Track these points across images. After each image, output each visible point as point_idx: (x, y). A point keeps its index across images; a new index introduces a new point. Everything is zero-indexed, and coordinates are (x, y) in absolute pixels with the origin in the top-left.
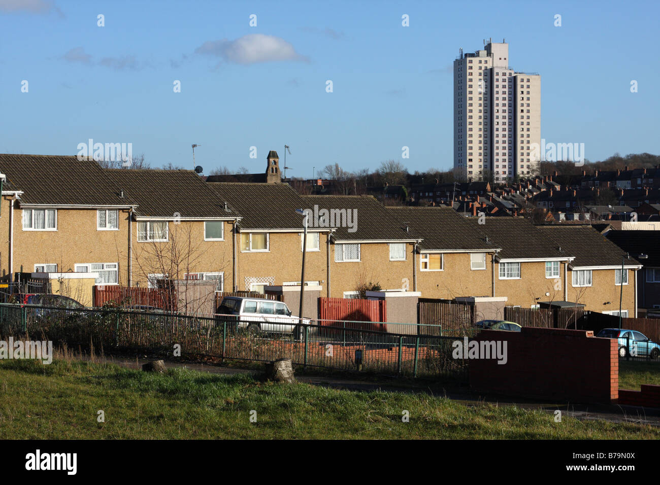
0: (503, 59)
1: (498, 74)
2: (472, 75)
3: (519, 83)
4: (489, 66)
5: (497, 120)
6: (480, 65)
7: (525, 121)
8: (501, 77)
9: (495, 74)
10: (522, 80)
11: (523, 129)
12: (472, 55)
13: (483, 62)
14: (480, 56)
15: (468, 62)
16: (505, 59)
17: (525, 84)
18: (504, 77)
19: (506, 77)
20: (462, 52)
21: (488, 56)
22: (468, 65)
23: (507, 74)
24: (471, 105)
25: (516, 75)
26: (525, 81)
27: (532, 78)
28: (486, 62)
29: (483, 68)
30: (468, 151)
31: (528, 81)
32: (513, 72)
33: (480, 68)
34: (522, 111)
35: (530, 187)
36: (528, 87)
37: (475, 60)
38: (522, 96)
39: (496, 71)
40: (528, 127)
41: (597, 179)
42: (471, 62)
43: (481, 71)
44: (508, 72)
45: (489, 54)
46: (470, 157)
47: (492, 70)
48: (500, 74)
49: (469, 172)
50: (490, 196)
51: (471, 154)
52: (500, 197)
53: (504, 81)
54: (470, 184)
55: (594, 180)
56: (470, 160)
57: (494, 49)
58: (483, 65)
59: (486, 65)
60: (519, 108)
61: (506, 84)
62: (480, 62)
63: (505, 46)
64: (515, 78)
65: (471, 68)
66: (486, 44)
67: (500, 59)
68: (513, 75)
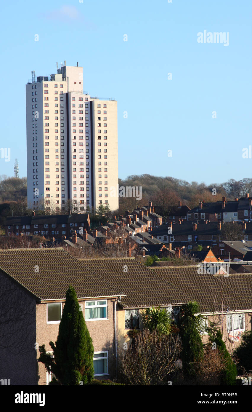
0: (78, 83)
1: (74, 99)
2: (48, 100)
3: (96, 109)
4: (65, 92)
5: (75, 147)
6: (56, 89)
7: (103, 148)
8: (77, 102)
9: (72, 99)
10: (99, 106)
11: (100, 156)
12: (46, 79)
13: (59, 86)
14: (56, 80)
15: (44, 86)
16: (80, 83)
17: (102, 109)
18: (81, 102)
19: (83, 103)
20: (34, 75)
21: (63, 80)
22: (44, 89)
23: (84, 99)
24: (48, 131)
25: (92, 100)
26: (102, 106)
27: (109, 103)
28: (62, 86)
29: (59, 93)
30: (46, 180)
31: (105, 106)
32: (89, 97)
33: (56, 93)
34: (100, 138)
35: (138, 219)
36: (105, 113)
37: (51, 84)
38: (99, 122)
39: (72, 96)
40: (106, 154)
41: (202, 211)
42: (47, 86)
43: (58, 96)
44: (84, 97)
45: (64, 78)
46: (48, 186)
47: (67, 95)
48: (77, 99)
49: (47, 201)
50: (105, 230)
51: (48, 183)
52: (114, 231)
53: (81, 106)
54: (70, 216)
55: (200, 212)
56: (48, 189)
57: (69, 73)
58: (59, 90)
59: (62, 89)
60: (96, 135)
61: (83, 109)
62: (56, 86)
63: (80, 70)
64: (91, 103)
65: (47, 92)
66: (59, 67)
67: (75, 83)
68: (90, 100)
